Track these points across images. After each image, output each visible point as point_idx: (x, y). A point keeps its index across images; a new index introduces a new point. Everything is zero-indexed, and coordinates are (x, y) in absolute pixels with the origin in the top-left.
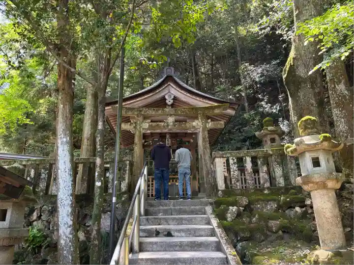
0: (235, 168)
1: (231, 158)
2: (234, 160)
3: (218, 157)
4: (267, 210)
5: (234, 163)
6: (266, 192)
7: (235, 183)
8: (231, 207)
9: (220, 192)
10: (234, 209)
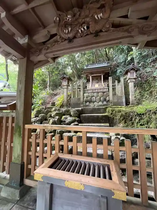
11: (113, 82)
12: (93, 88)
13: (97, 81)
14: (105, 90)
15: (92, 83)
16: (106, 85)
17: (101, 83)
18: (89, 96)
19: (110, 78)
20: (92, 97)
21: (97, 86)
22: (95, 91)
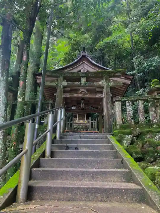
0: (130, 108)
1: (128, 101)
2: (129, 103)
3: (117, 101)
4: (156, 139)
5: (130, 105)
6: (154, 126)
7: (130, 120)
8: (126, 136)
9: (118, 126)
10: (129, 137)
11: (92, 120)
12: (79, 123)
13: (82, 118)
14: (87, 125)
15: (78, 119)
16: (88, 121)
17: (85, 119)
18: (76, 128)
19: (90, 118)
20: (78, 128)
21: (81, 121)
22: (80, 125)
